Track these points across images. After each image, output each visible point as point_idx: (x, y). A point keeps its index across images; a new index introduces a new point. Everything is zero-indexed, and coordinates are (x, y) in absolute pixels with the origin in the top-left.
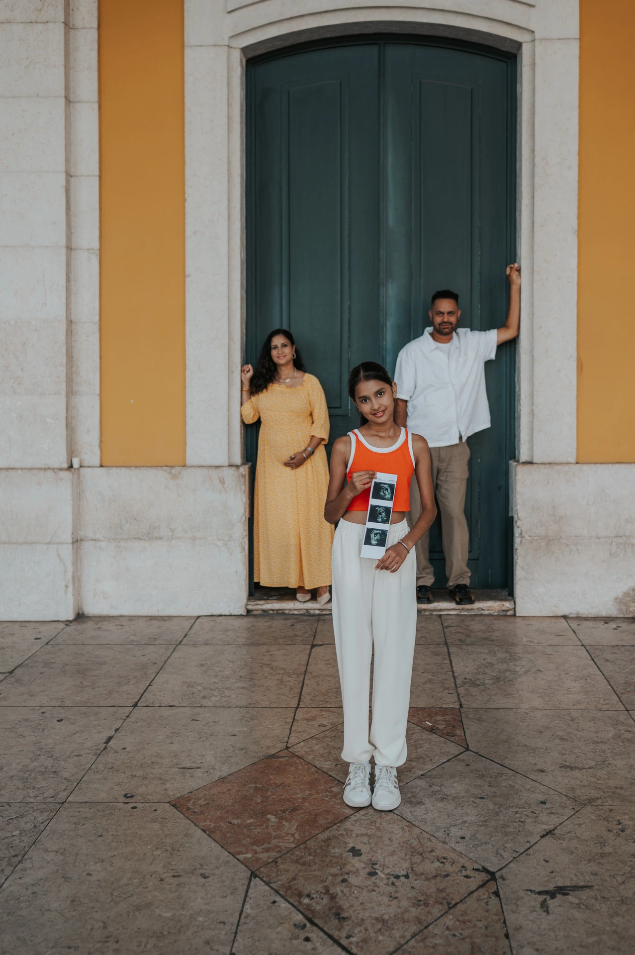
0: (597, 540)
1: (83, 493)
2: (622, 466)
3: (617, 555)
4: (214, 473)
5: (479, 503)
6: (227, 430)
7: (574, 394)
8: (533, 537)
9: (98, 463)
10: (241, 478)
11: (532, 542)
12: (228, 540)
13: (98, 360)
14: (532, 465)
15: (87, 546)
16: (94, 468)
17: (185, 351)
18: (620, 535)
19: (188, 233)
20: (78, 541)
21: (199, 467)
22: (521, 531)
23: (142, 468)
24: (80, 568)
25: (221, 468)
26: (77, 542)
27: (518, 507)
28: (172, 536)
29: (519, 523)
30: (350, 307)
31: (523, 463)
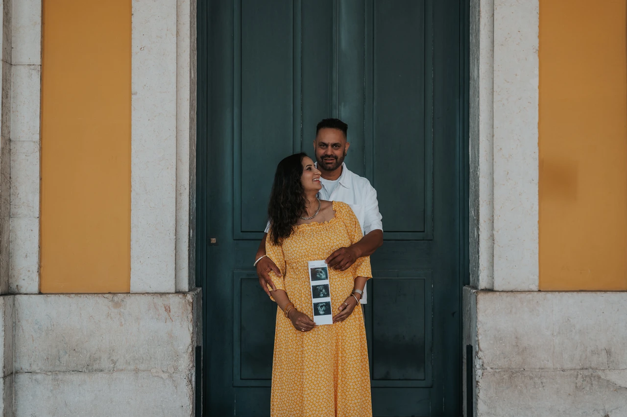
0: (562, 372)
1: (19, 322)
2: (589, 294)
3: (584, 388)
4: (159, 301)
5: (433, 330)
6: (174, 255)
7: (537, 219)
8: (496, 369)
9: (36, 290)
10: (188, 306)
11: (494, 375)
12: (173, 373)
13: (38, 181)
14: (493, 293)
15: (23, 379)
16: (31, 295)
17: (130, 172)
18: (585, 367)
19: (135, 49)
20: (12, 373)
21: (143, 294)
22: (483, 362)
23: (82, 295)
24: (15, 402)
25: (167, 296)
26: (11, 375)
27: (480, 337)
28: (114, 368)
29: (480, 354)
30: (302, 130)
31: (482, 290)
